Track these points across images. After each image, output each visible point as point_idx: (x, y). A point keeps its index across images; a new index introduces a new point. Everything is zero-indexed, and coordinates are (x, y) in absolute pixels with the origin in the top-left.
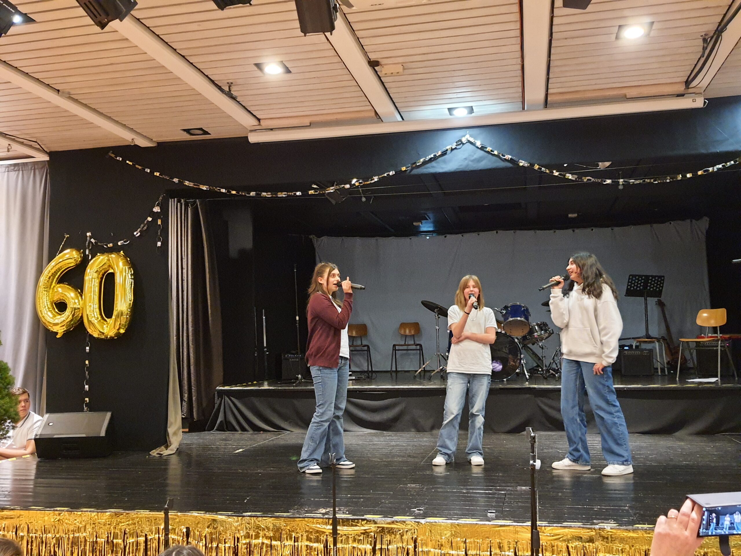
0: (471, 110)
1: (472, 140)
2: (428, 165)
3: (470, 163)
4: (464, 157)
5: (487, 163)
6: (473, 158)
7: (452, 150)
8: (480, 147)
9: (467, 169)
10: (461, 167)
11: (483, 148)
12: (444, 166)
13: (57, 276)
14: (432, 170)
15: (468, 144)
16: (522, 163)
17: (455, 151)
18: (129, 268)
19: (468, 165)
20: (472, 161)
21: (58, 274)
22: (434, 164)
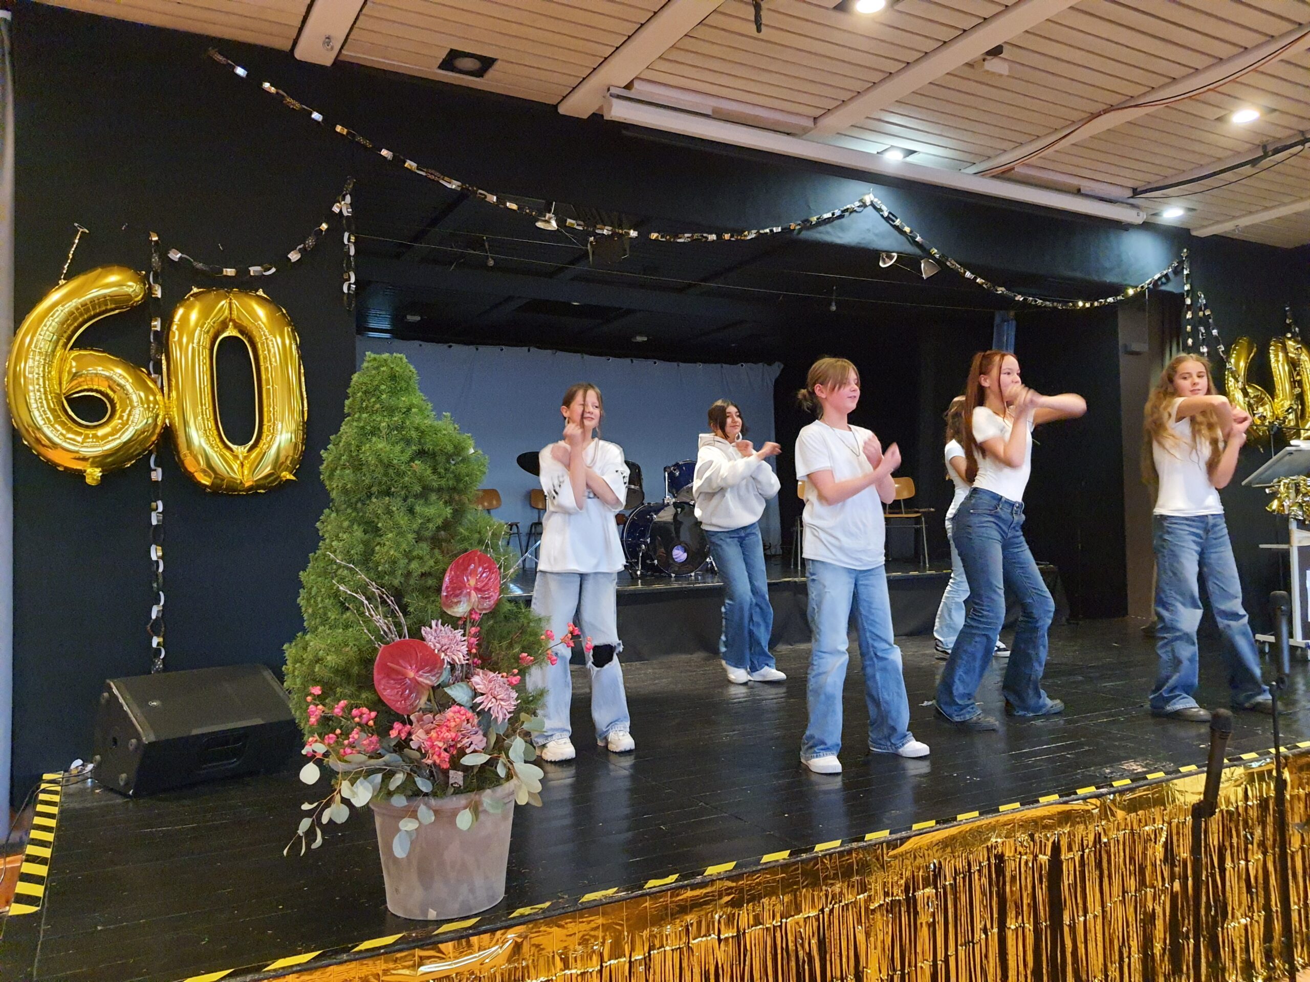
1: (876, 202)
3: (875, 238)
4: (868, 227)
5: (893, 243)
6: (877, 231)
7: (852, 211)
10: (863, 242)
11: (888, 219)
14: (827, 238)
15: (871, 207)
17: (854, 214)
19: (869, 240)
20: (876, 235)
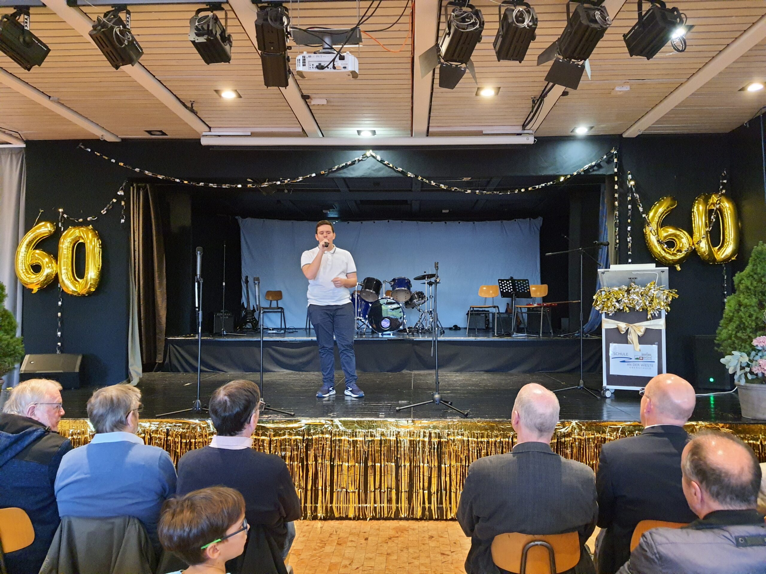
0: (374, 132)
1: (374, 154)
2: (341, 171)
3: (372, 172)
4: (368, 167)
5: (384, 173)
6: (375, 168)
7: (359, 161)
8: (380, 160)
9: (369, 176)
10: (365, 174)
11: (382, 161)
12: (352, 172)
13: (33, 244)
14: (344, 175)
15: (371, 157)
16: (410, 174)
17: (361, 162)
18: (98, 239)
19: (370, 174)
20: (374, 170)
21: (35, 242)
22: (345, 170)
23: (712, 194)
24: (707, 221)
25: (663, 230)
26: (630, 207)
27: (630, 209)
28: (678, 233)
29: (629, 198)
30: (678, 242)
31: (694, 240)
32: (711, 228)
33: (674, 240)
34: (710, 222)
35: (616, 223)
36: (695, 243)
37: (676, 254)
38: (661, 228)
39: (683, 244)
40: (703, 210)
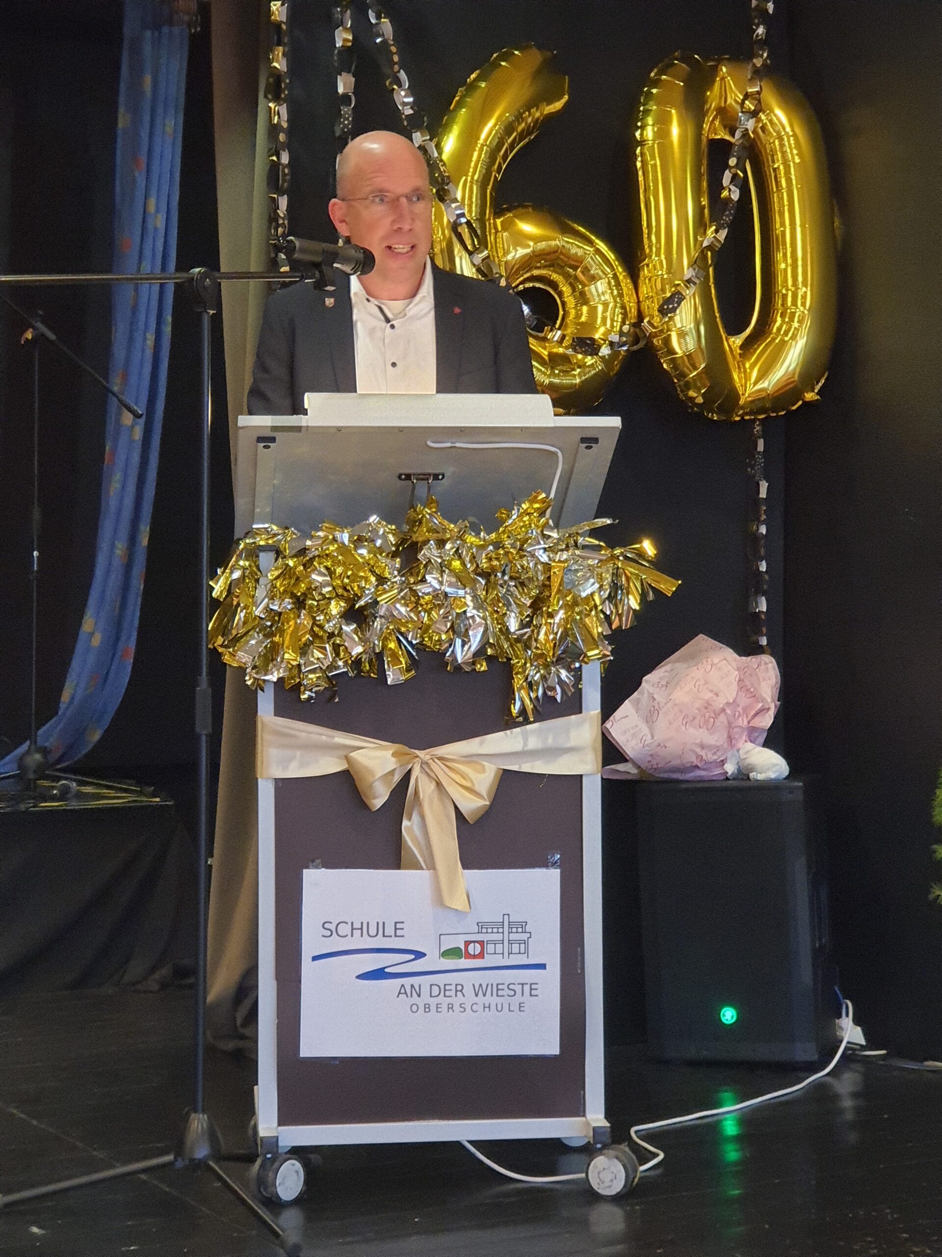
23: (719, 61)
24: (705, 202)
25: (504, 229)
26: (344, 84)
27: (346, 99)
28: (575, 247)
29: (342, 37)
30: (570, 301)
31: (644, 290)
32: (723, 235)
33: (554, 285)
34: (717, 204)
35: (274, 168)
36: (652, 307)
37: (565, 359)
38: (498, 212)
39: (593, 311)
40: (683, 137)
